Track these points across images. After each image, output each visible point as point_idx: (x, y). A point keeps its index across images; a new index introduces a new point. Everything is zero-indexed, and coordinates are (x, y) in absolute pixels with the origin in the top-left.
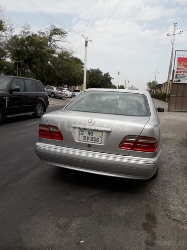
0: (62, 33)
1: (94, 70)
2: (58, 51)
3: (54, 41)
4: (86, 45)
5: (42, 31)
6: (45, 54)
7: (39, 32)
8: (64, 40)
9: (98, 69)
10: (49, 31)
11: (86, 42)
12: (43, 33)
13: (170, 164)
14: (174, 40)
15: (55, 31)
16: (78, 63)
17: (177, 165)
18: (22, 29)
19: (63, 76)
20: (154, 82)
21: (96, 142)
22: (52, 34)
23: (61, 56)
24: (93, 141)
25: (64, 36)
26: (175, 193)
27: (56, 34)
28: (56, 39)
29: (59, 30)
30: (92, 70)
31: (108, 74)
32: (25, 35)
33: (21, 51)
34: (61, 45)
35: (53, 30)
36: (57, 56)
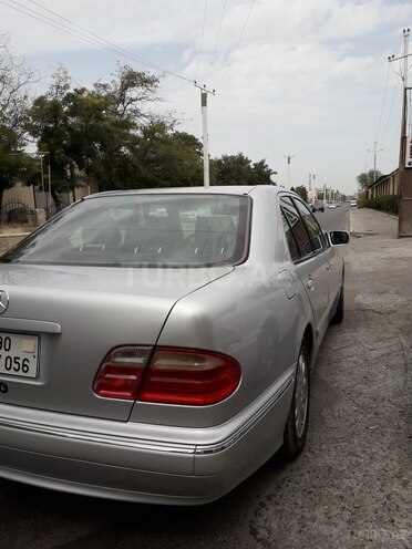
0: (146, 81)
1: (232, 157)
2: (142, 122)
3: (132, 100)
4: (204, 103)
5: (103, 82)
6: (109, 131)
7: (95, 85)
8: (152, 96)
9: (240, 155)
10: (118, 81)
11: (204, 97)
12: (105, 86)
13: (360, 400)
14: (406, 69)
15: (132, 79)
16: (190, 145)
17: (383, 400)
18: (54, 82)
19: (159, 177)
20: (371, 174)
21: (20, 373)
22: (125, 87)
23: (148, 132)
24: (12, 372)
25: (153, 88)
26: (342, 525)
27: (133, 85)
28: (134, 97)
29: (139, 74)
30: (225, 158)
31: (262, 163)
32: (62, 94)
33: (55, 129)
34: (148, 108)
35: (127, 78)
36: (138, 133)
